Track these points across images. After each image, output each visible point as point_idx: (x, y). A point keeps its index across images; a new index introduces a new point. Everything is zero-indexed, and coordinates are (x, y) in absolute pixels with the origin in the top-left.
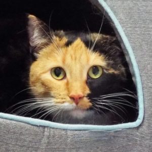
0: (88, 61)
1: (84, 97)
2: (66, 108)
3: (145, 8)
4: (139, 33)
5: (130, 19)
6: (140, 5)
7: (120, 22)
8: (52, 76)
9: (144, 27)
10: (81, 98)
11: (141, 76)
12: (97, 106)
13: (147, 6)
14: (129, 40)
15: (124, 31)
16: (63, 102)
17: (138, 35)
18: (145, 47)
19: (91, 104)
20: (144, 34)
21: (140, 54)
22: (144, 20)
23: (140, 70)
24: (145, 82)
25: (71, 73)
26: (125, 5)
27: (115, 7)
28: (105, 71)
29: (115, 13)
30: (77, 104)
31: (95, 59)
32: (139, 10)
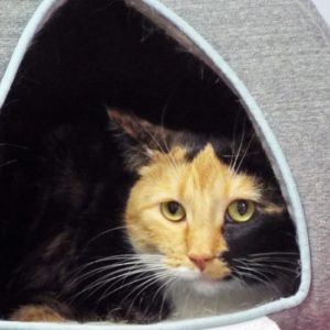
0: (227, 190)
1: (214, 257)
2: (182, 276)
3: (304, 67)
4: (295, 119)
5: (277, 93)
6: (294, 63)
7: (257, 101)
8: (162, 213)
9: (305, 107)
10: (207, 260)
11: (303, 206)
12: (240, 273)
13: (308, 64)
14: (277, 137)
15: (267, 119)
16: (178, 265)
17: (295, 123)
18: (309, 148)
19: (228, 270)
20: (305, 121)
21: (300, 162)
22: (303, 93)
23: (300, 194)
24: (312, 218)
25: (194, 212)
26: (264, 64)
27: (246, 72)
28: (259, 209)
29: (246, 82)
30: (202, 269)
31: (240, 187)
32: (293, 73)
